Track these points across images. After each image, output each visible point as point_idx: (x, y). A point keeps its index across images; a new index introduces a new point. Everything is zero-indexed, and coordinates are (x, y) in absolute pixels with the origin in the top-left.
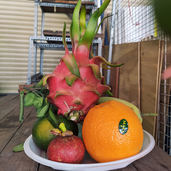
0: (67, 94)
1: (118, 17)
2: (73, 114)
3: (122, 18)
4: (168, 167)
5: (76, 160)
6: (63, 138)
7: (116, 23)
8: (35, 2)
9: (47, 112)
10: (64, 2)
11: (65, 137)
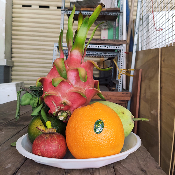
0: (54, 95)
1: (142, 23)
2: (61, 114)
3: (147, 24)
4: (147, 172)
5: (55, 155)
6: (45, 135)
7: (141, 29)
8: (62, 10)
9: (40, 112)
10: (89, 9)
11: (48, 133)
